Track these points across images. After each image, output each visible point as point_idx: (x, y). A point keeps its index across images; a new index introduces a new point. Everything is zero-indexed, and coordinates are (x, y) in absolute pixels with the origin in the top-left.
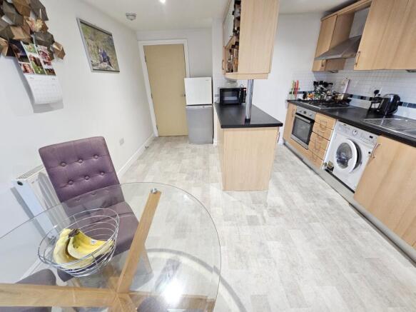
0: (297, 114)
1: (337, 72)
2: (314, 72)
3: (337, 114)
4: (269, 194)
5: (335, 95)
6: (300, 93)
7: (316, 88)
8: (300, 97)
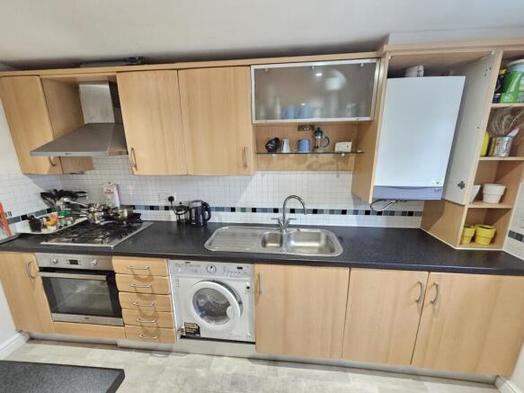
1: (83, 172)
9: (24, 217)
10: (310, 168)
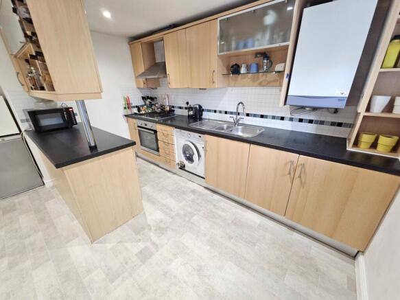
0: (139, 127)
1: (156, 89)
2: (139, 88)
3: (169, 122)
4: (147, 214)
5: (162, 107)
6: (134, 107)
7: (145, 102)
8: (135, 110)
9: (137, 107)
10: (261, 85)
